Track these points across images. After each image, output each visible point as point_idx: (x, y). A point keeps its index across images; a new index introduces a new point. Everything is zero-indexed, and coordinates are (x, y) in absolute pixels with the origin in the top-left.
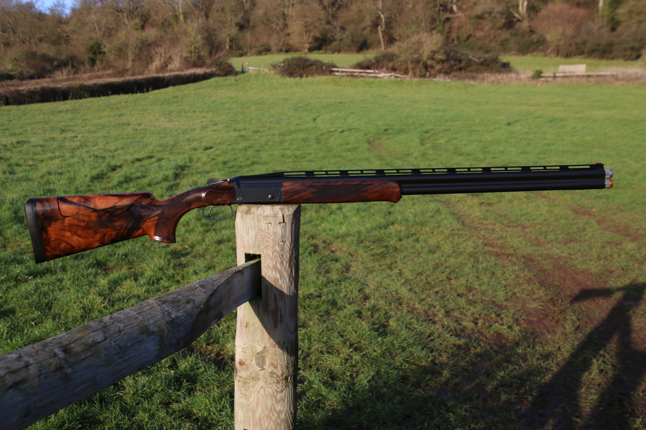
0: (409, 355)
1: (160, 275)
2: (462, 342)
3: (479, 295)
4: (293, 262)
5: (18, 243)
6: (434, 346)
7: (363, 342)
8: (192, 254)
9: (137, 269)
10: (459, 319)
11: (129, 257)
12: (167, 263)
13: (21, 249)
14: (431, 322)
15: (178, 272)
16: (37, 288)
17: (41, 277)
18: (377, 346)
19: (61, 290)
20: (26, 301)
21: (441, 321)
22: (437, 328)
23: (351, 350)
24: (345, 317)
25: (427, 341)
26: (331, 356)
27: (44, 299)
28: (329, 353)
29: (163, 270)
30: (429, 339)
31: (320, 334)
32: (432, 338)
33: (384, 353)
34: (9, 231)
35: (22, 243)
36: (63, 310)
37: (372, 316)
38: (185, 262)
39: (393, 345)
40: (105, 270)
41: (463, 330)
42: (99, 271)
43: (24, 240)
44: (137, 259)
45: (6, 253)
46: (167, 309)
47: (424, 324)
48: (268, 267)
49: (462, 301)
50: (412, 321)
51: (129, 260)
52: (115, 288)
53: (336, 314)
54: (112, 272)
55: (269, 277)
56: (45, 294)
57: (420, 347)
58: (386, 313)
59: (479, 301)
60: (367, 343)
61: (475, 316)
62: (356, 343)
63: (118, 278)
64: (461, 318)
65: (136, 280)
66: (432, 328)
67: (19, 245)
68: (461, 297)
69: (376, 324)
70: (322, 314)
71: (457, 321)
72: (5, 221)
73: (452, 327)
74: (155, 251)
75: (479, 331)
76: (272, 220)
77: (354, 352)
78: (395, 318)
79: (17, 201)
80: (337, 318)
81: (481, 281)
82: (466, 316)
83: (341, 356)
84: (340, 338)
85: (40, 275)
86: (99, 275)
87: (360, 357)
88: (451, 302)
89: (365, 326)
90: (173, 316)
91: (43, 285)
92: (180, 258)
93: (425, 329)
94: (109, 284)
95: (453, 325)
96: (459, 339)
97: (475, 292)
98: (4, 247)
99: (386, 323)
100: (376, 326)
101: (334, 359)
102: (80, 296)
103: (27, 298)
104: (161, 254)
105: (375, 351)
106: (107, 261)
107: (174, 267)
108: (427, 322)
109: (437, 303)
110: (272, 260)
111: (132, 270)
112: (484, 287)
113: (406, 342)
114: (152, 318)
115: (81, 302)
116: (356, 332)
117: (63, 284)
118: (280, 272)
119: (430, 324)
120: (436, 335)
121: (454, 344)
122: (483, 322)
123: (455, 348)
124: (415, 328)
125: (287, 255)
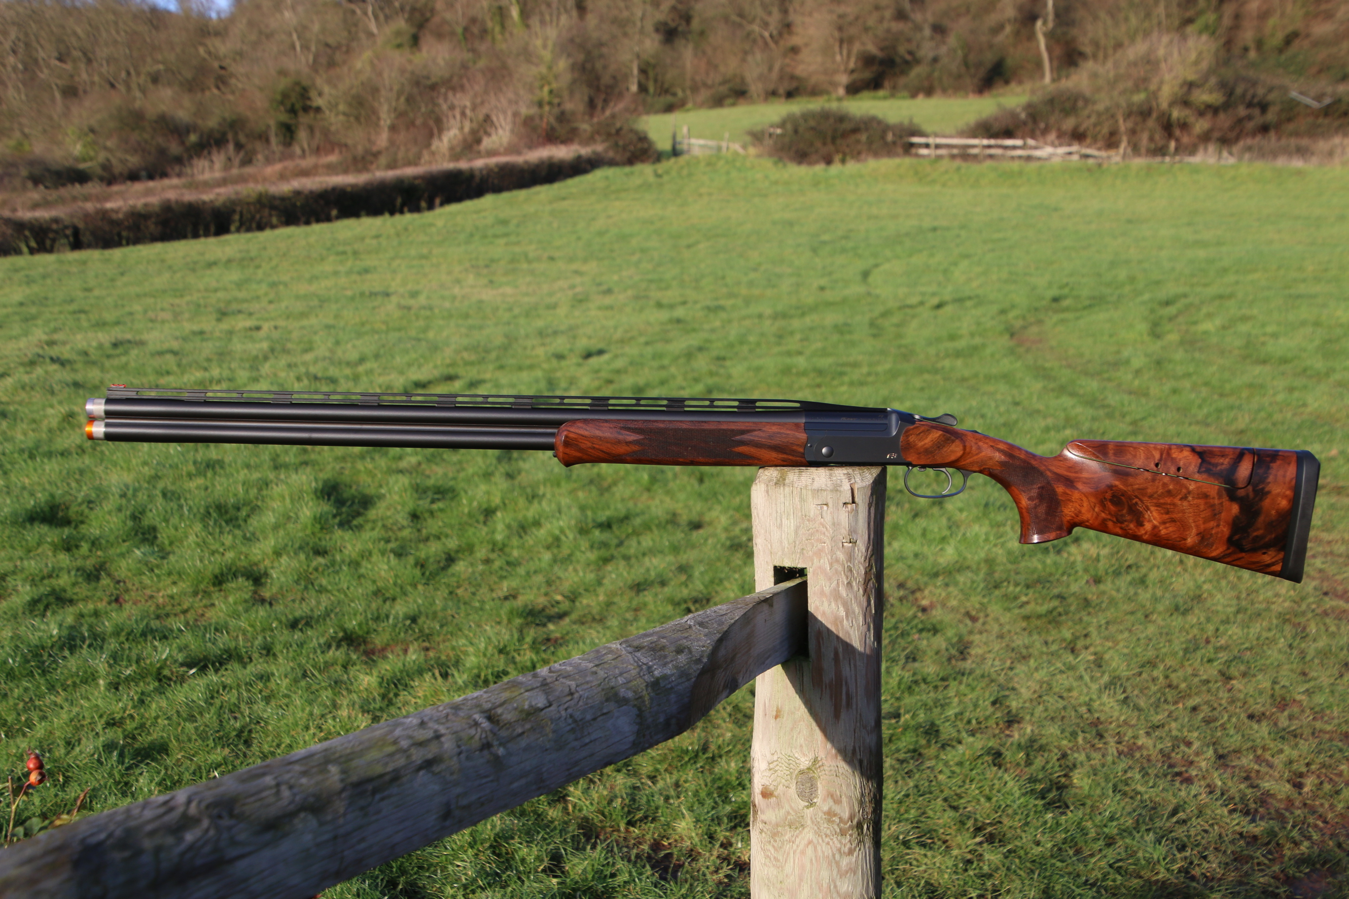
0: (1124, 855)
1: (501, 663)
2: (1258, 828)
3: (1307, 718)
4: (871, 584)
5: (148, 592)
6: (1189, 837)
7: (1005, 820)
8: (574, 616)
9: (445, 651)
10: (1253, 775)
11: (420, 621)
12: (516, 636)
13: (158, 606)
14: (1178, 779)
15: (544, 656)
16: (212, 695)
17: (217, 671)
18: (1044, 833)
19: (267, 699)
20: (190, 727)
21: (1204, 778)
22: (1193, 792)
23: (978, 839)
24: (960, 764)
25: (1168, 824)
26: (929, 854)
27: (232, 722)
28: (923, 845)
29: (508, 653)
30: (1175, 819)
31: (901, 802)
32: (1181, 815)
33: (1060, 849)
34: (123, 564)
35: (159, 590)
36: (278, 746)
37: (1029, 763)
38: (558, 635)
39: (1084, 832)
40: (367, 653)
41: (1264, 799)
42: (354, 657)
43: (161, 585)
44: (442, 626)
45: (125, 614)
46: (644, 660)
47: (1162, 784)
48: (822, 593)
49: (1262, 731)
50: (1129, 775)
51: (421, 631)
52: (396, 695)
53: (937, 757)
54: (385, 658)
55: (824, 613)
56: (234, 710)
57: (1151, 837)
58: (1064, 756)
59: (1307, 732)
60: (1017, 824)
61: (1295, 766)
62: (991, 824)
63: (401, 672)
64: (1258, 772)
65: (445, 675)
66: (1183, 794)
67: (151, 597)
68: (1259, 721)
69: (1040, 781)
70: (902, 756)
71: (1247, 778)
72: (112, 538)
73: (1233, 791)
74: (482, 609)
75: (1305, 805)
76: (829, 498)
77: (985, 845)
78: (1087, 768)
79: (135, 490)
80: (940, 766)
81: (1312, 684)
82: (1271, 766)
83: (955, 852)
84: (951, 813)
85: (213, 665)
86: (354, 664)
87: (1000, 856)
88: (1232, 732)
89: (1011, 784)
90: (657, 673)
91: (224, 687)
92: (545, 625)
93: (1164, 795)
94: (380, 684)
95: (1236, 788)
96: (1253, 820)
97: (1296, 710)
98: (117, 600)
99: (1063, 780)
100: (1039, 787)
101: (938, 859)
102: (317, 711)
103: (192, 718)
104: (499, 615)
105: (1038, 844)
106: (368, 633)
107: (534, 646)
108: (1169, 778)
109: (1196, 734)
110: (830, 579)
111: (431, 654)
112: (1319, 699)
113: (1115, 823)
114: (621, 674)
115: (320, 728)
116: (989, 799)
117: (272, 685)
118: (845, 605)
119: (1177, 784)
120: (1191, 809)
121: (1241, 834)
122: (1317, 781)
123: (1242, 842)
124: (1138, 793)
125: (860, 570)
